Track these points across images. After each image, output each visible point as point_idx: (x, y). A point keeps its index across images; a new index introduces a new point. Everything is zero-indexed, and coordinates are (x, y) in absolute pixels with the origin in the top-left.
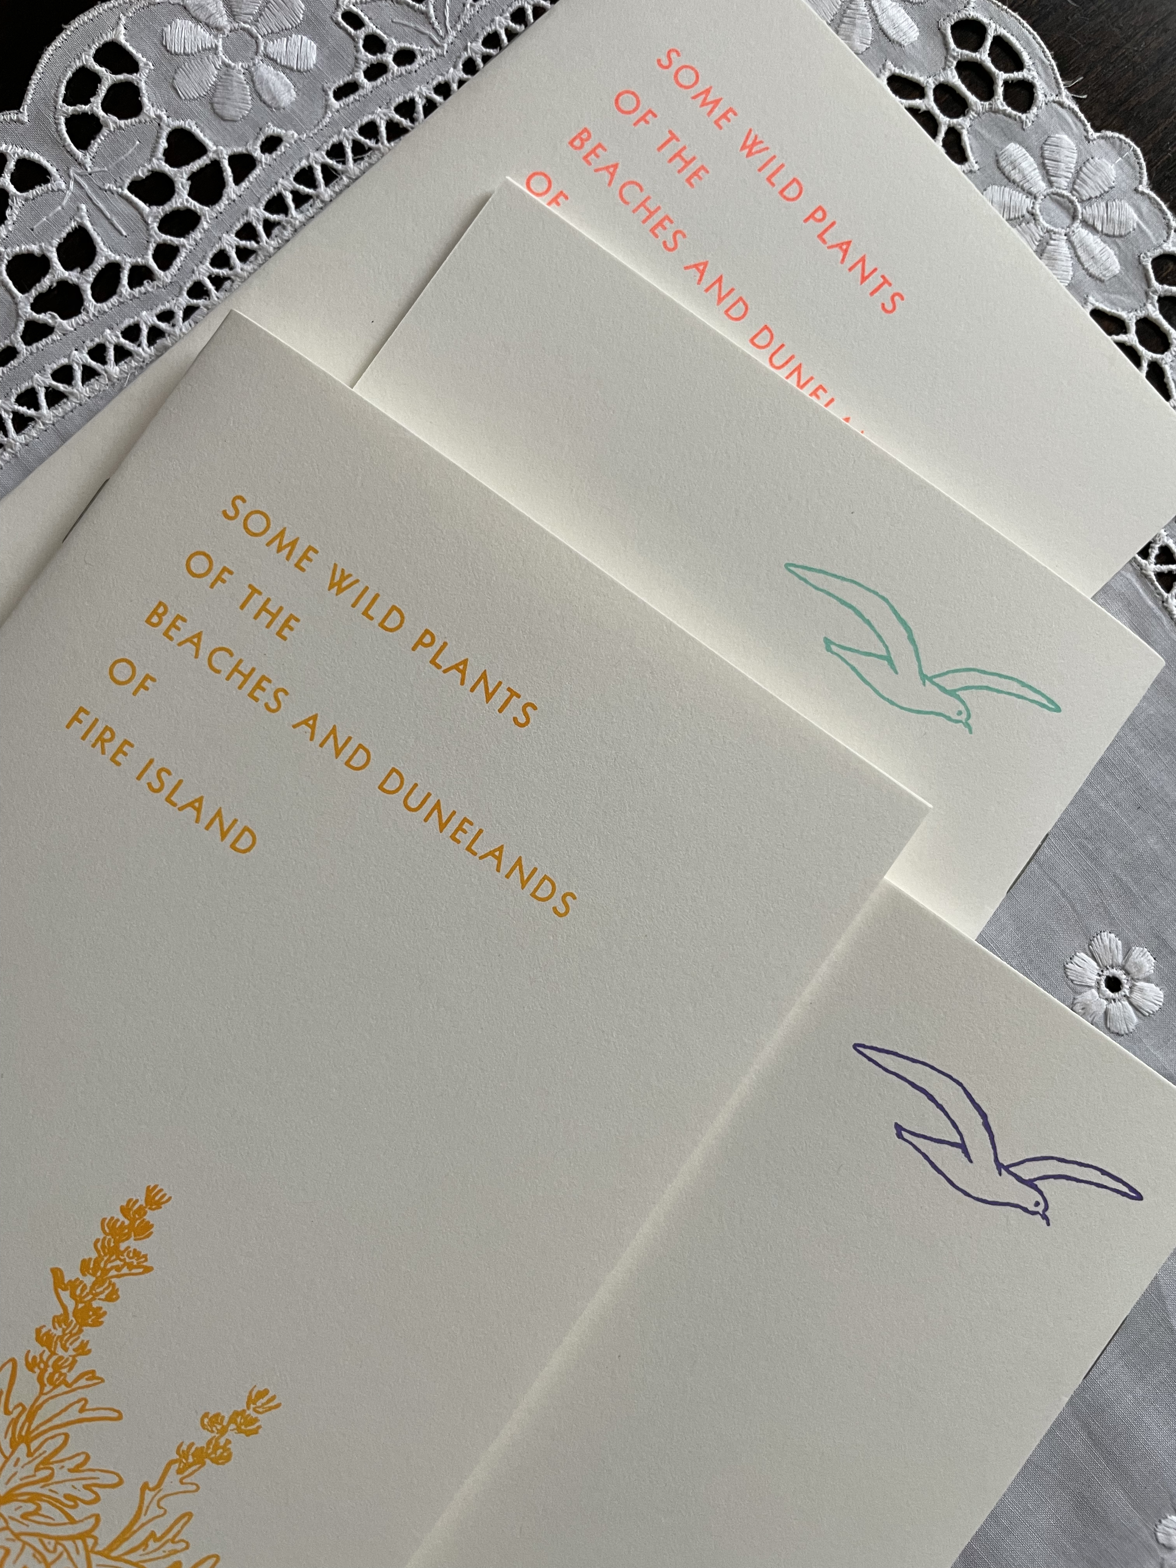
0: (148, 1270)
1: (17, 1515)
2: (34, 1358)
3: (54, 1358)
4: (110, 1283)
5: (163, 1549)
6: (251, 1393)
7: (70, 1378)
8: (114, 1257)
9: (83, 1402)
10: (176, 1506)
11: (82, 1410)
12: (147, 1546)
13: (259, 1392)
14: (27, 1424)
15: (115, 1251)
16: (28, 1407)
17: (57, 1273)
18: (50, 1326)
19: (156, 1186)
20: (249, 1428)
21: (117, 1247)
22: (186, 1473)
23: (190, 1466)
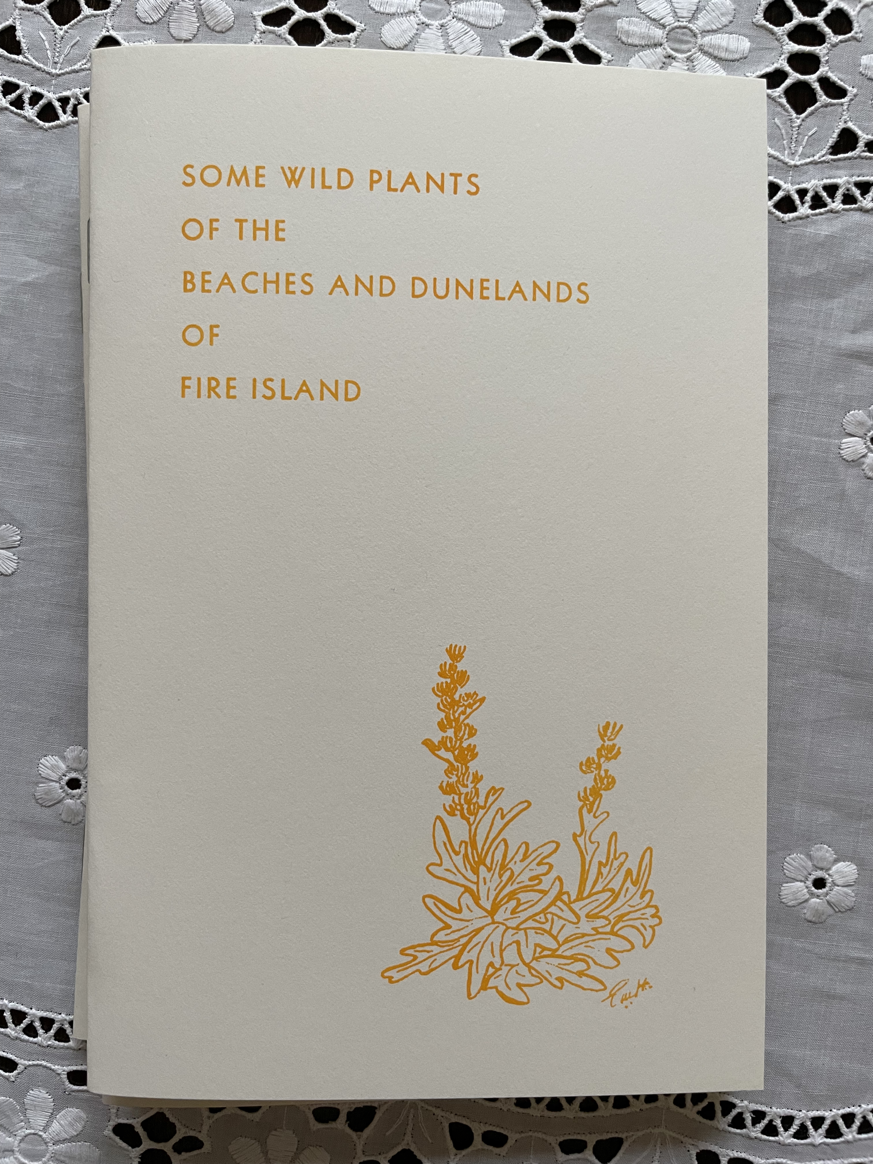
0: (483, 700)
1: (508, 915)
2: (450, 806)
3: (463, 796)
4: (465, 725)
5: (613, 869)
6: (599, 732)
7: (481, 801)
8: (456, 708)
9: (500, 811)
10: (602, 835)
11: (503, 818)
12: (602, 874)
13: (603, 727)
14: (475, 851)
15: (454, 703)
16: (468, 840)
17: (427, 743)
18: (446, 779)
19: (451, 645)
20: (613, 754)
21: (453, 700)
22: (594, 810)
23: (593, 803)
